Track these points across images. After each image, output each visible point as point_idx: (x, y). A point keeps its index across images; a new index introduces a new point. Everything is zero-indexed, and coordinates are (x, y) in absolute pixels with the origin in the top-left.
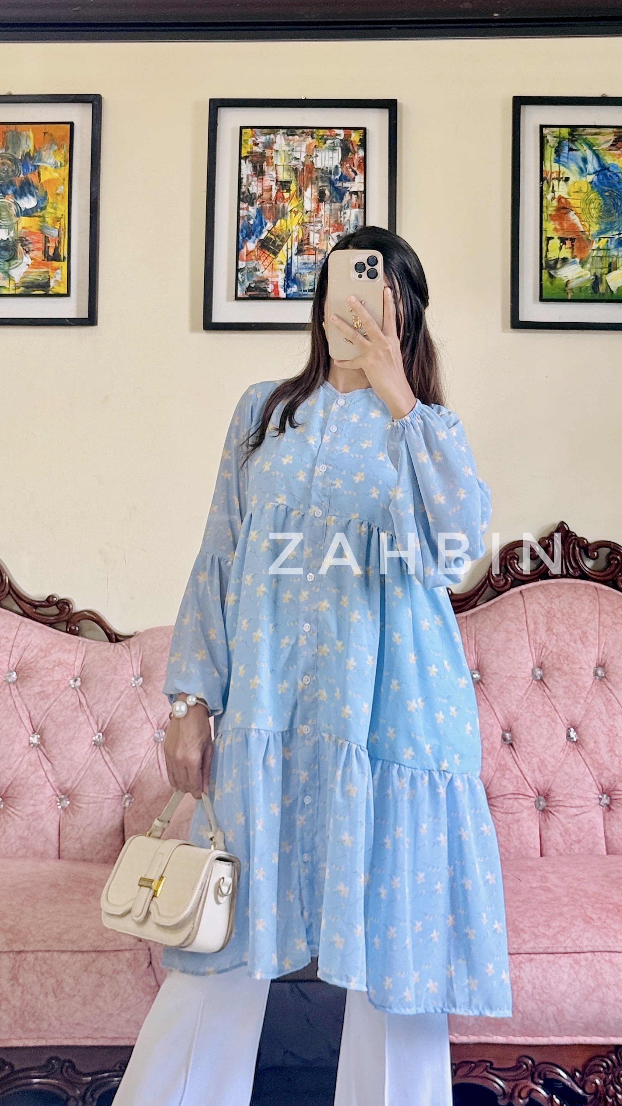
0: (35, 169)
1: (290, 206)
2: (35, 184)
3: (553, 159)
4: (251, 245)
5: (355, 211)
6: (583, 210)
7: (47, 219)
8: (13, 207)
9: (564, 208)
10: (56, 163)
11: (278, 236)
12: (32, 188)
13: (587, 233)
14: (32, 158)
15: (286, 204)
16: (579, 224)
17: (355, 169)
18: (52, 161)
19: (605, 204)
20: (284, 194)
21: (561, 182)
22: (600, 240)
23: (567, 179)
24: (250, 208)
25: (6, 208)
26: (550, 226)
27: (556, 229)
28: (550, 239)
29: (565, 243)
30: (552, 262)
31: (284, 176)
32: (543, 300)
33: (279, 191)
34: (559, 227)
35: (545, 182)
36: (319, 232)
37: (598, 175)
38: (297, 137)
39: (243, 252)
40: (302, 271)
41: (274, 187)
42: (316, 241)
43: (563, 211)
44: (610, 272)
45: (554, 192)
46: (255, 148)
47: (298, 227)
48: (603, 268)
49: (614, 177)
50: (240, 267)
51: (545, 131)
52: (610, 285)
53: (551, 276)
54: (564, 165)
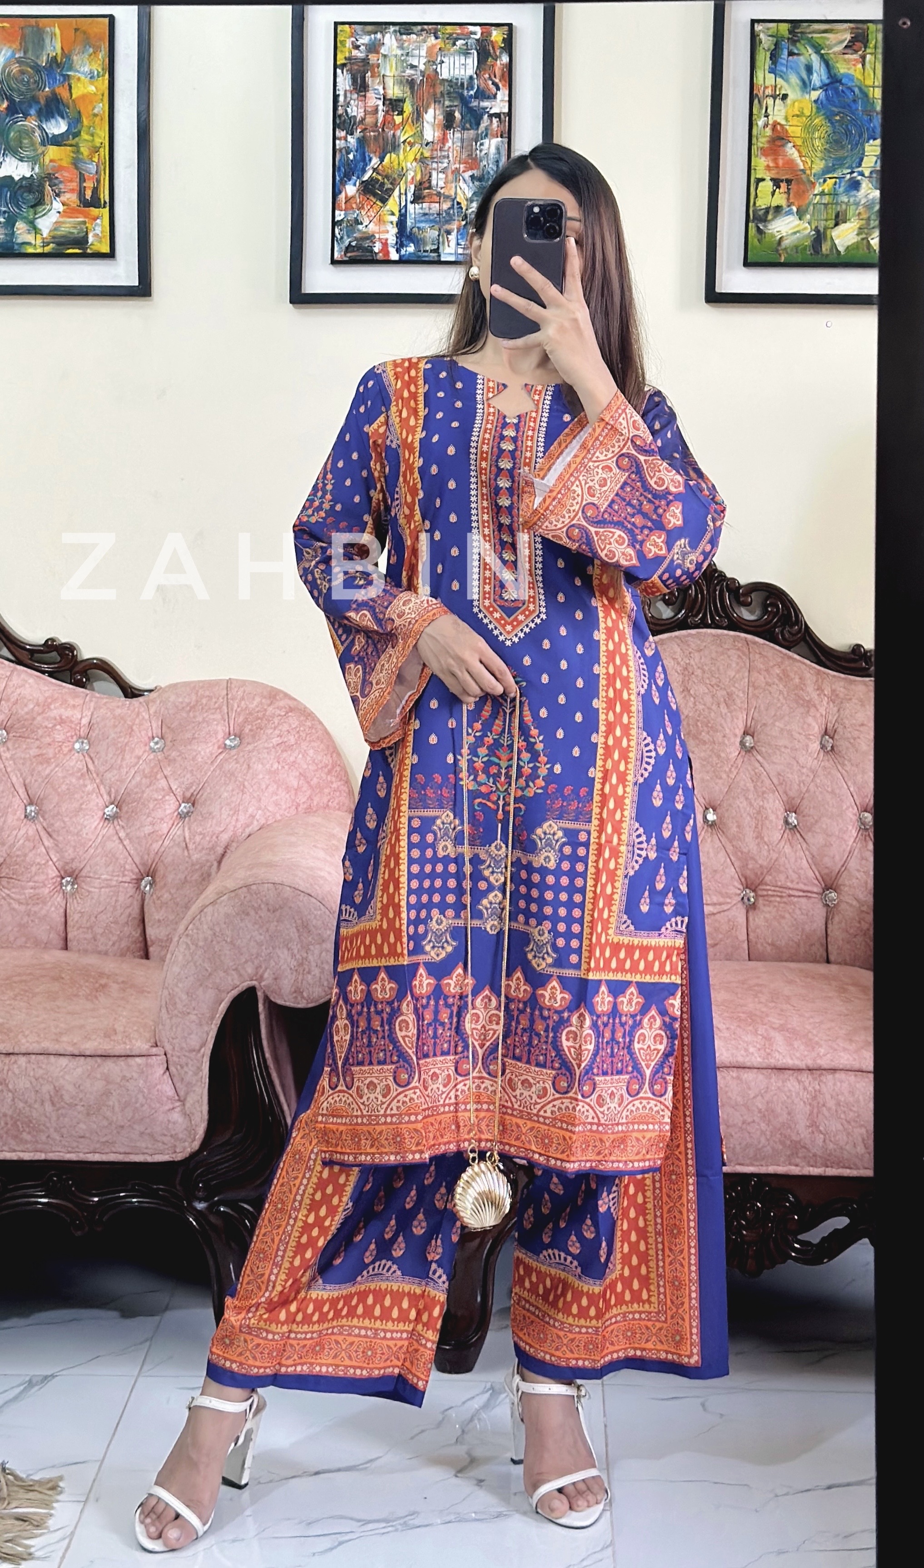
0: (64, 80)
1: (403, 136)
2: (65, 101)
3: (767, 67)
4: (351, 189)
5: (496, 141)
6: (805, 140)
7: (82, 149)
8: (37, 133)
9: (780, 138)
10: (91, 72)
11: (387, 177)
12: (61, 107)
13: (808, 172)
14: (59, 65)
15: (398, 133)
16: (799, 161)
17: (497, 80)
18: (86, 69)
19: (834, 132)
20: (396, 118)
21: (778, 101)
22: (825, 181)
23: (785, 97)
24: (349, 137)
25: (29, 133)
26: (761, 163)
27: (768, 168)
28: (759, 180)
29: (779, 187)
30: (761, 213)
31: (394, 91)
32: (747, 264)
33: (387, 112)
34: (771, 164)
35: (756, 101)
36: (444, 171)
37: (826, 90)
38: (414, 36)
39: (342, 197)
40: (422, 225)
41: (381, 107)
42: (441, 184)
43: (778, 143)
44: (837, 224)
45: (767, 116)
46: (355, 53)
47: (414, 164)
48: (826, 220)
49: (848, 92)
50: (338, 218)
51: (758, 27)
52: (837, 242)
53: (759, 231)
54: (781, 77)
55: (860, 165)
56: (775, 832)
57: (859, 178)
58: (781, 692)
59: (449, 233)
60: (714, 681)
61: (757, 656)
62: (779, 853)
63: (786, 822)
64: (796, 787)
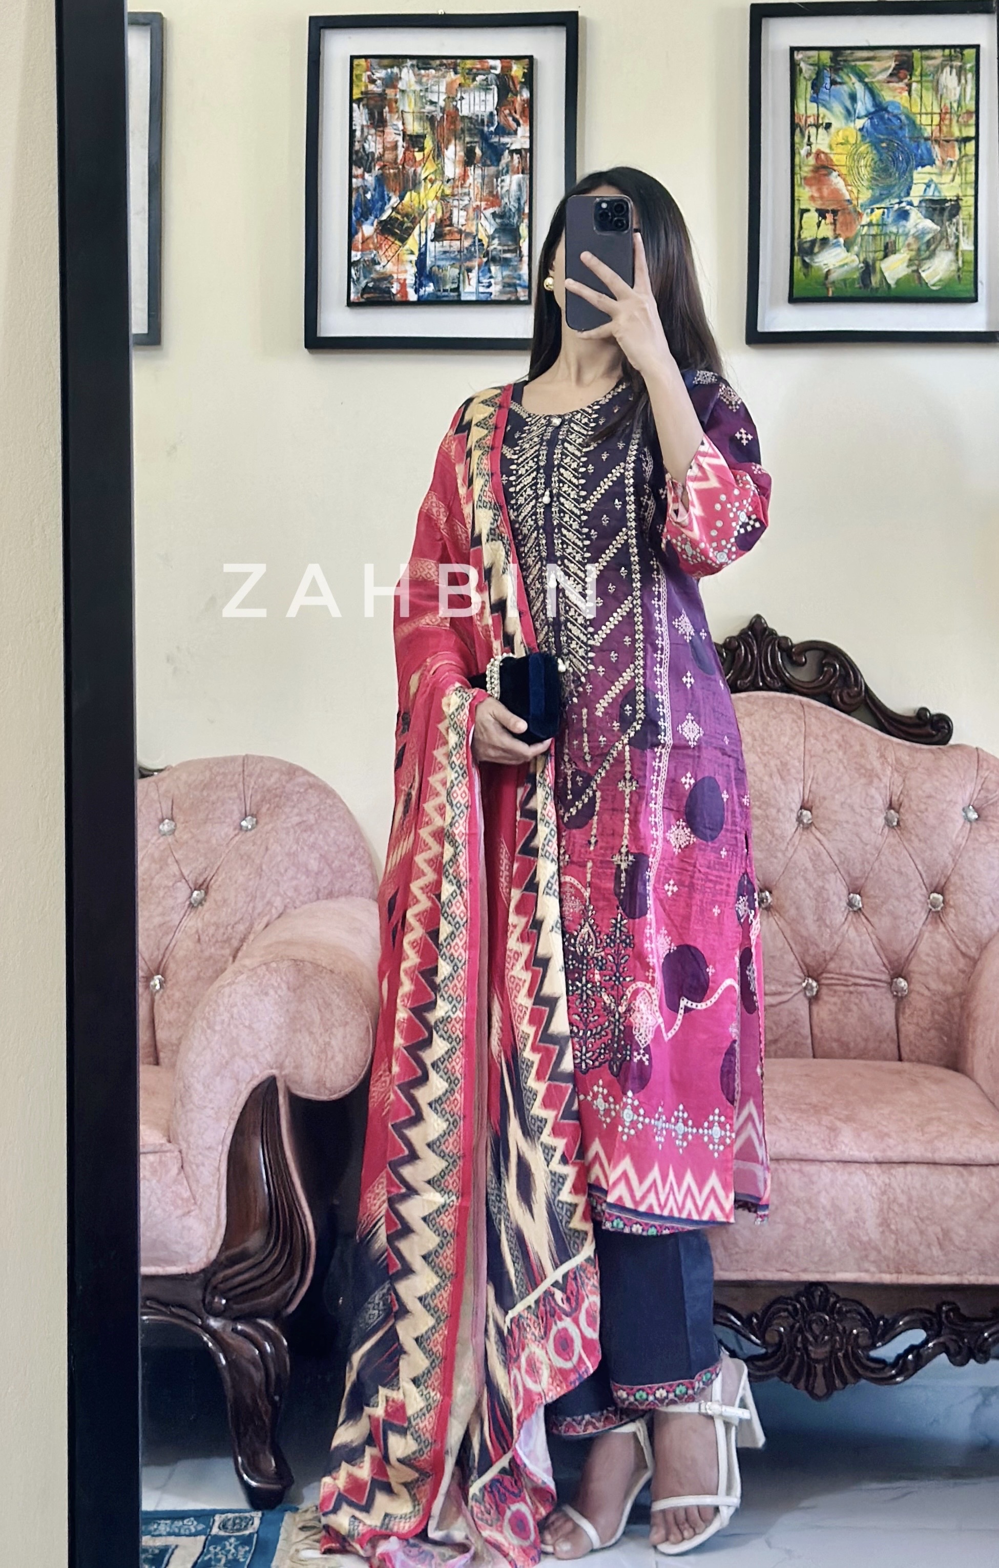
1: (425, 172)
3: (808, 96)
4: (368, 229)
5: (517, 177)
6: (850, 169)
9: (824, 167)
11: (407, 215)
13: (855, 202)
15: (419, 169)
16: (844, 190)
17: (518, 116)
19: (881, 160)
20: (416, 154)
21: (821, 130)
22: (872, 211)
23: (828, 126)
24: (367, 175)
26: (804, 194)
27: (812, 198)
28: (804, 211)
29: (825, 218)
30: (807, 245)
31: (414, 127)
32: (793, 299)
33: (407, 149)
34: (816, 195)
35: (798, 131)
36: (465, 208)
37: (871, 119)
38: (433, 71)
39: (359, 237)
40: (441, 263)
41: (400, 143)
42: (462, 221)
43: (823, 172)
44: (886, 256)
45: (809, 144)
46: (371, 87)
47: (436, 202)
48: (875, 252)
49: (894, 120)
50: (354, 259)
51: (798, 56)
52: (886, 274)
53: (806, 265)
54: (824, 106)
55: (908, 194)
56: (838, 915)
57: (908, 207)
58: (841, 761)
59: (469, 270)
60: (766, 749)
61: (813, 720)
62: (843, 936)
63: (850, 904)
64: (858, 866)
